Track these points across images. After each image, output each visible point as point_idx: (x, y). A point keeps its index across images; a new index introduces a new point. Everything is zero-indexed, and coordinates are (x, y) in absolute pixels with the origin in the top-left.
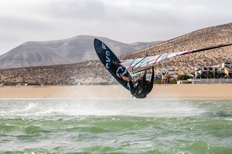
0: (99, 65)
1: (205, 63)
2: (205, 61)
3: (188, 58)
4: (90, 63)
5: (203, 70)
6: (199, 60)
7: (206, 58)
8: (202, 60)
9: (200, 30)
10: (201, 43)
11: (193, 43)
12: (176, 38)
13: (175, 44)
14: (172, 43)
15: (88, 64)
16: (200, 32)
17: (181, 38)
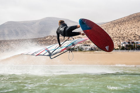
0: (54, 39)
1: (134, 38)
2: (134, 37)
3: (122, 35)
4: (49, 38)
5: (127, 44)
6: (130, 36)
7: (136, 34)
8: (132, 36)
9: (135, 14)
10: (134, 23)
11: (128, 24)
12: (117, 20)
13: (114, 24)
14: (113, 23)
15: (47, 39)
16: (135, 15)
17: (121, 19)
